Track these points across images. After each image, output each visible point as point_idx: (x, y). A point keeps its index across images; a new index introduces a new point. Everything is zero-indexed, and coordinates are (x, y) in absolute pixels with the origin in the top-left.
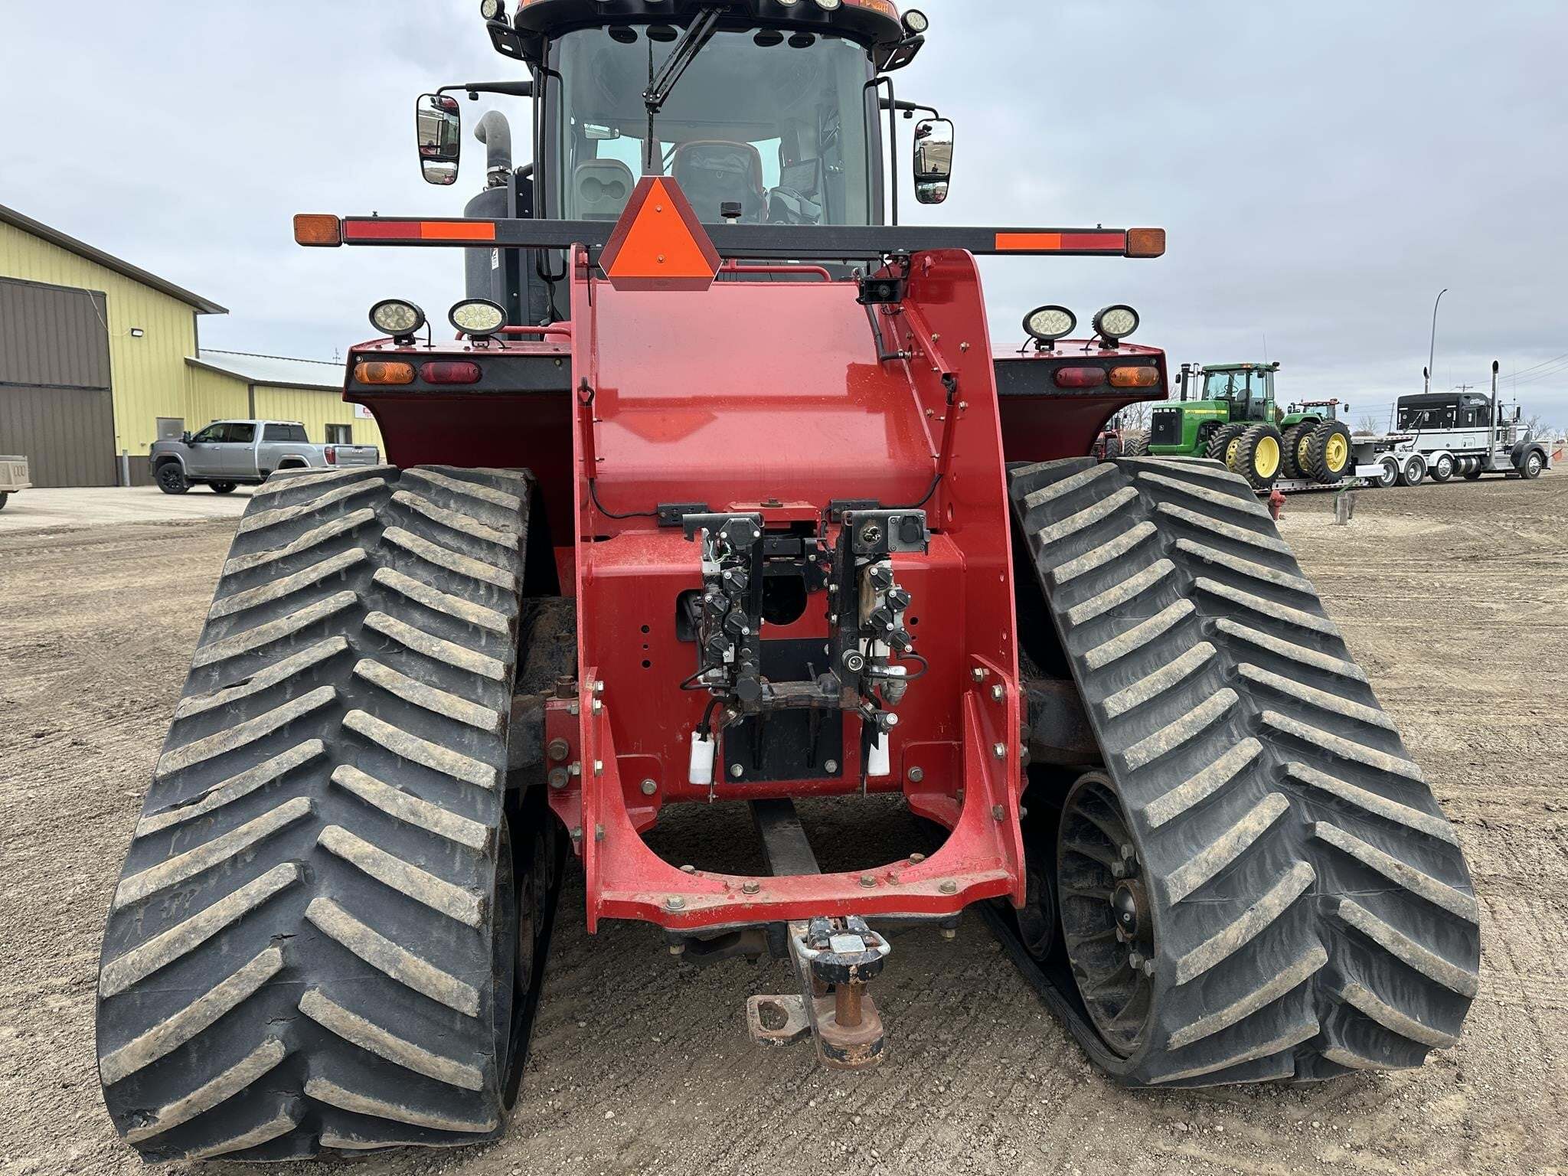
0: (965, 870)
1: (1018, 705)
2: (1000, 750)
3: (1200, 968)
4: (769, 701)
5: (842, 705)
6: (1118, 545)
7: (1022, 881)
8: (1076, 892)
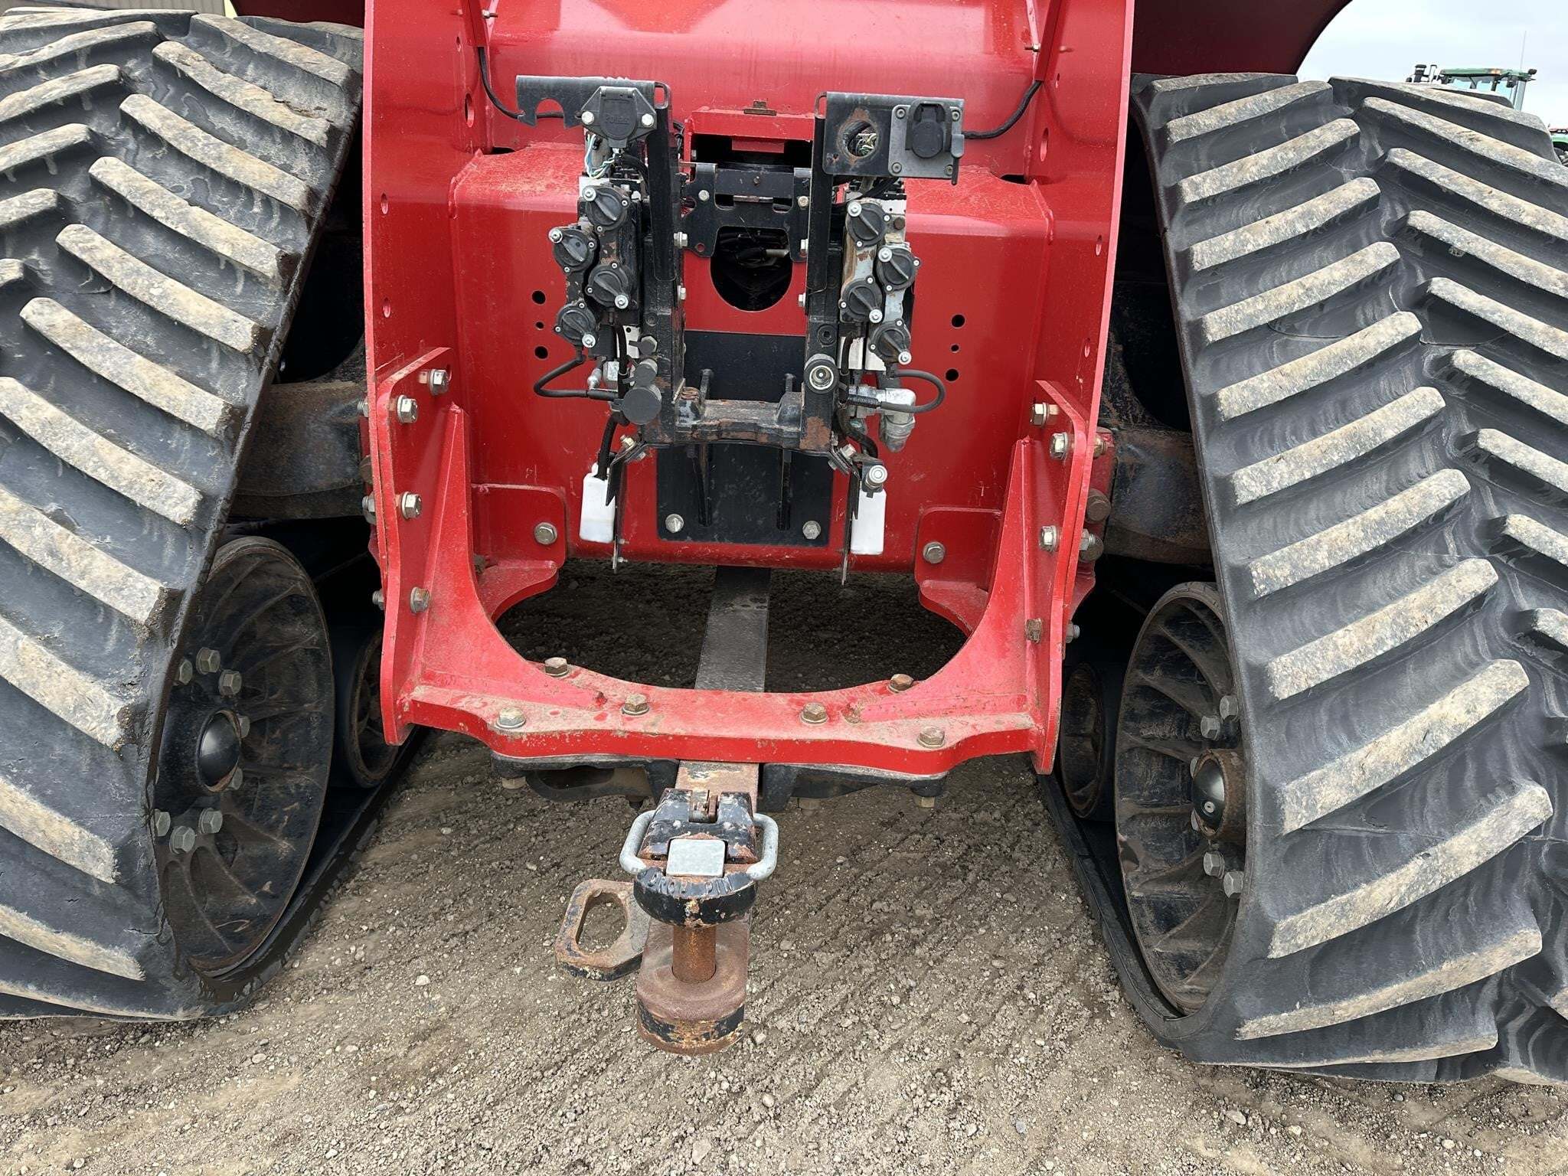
0: (968, 709)
1: (1088, 468)
2: (1049, 537)
3: (1313, 938)
4: (687, 429)
5: (803, 445)
6: (1309, 214)
7: (1051, 738)
8: (1141, 742)
